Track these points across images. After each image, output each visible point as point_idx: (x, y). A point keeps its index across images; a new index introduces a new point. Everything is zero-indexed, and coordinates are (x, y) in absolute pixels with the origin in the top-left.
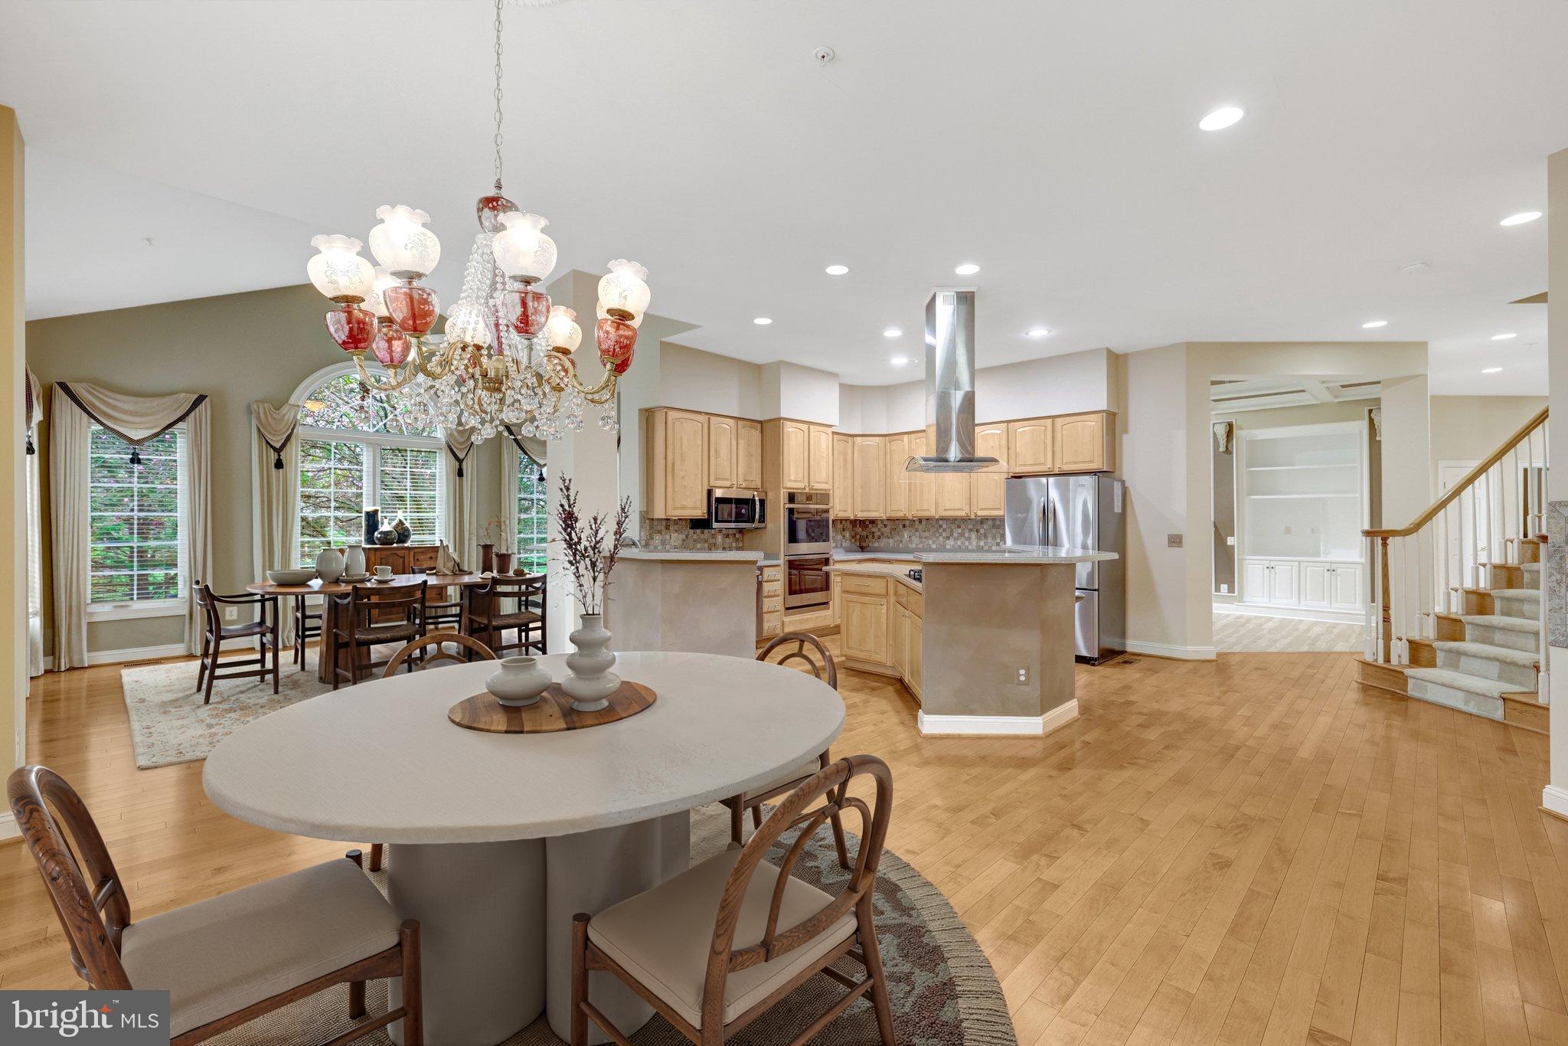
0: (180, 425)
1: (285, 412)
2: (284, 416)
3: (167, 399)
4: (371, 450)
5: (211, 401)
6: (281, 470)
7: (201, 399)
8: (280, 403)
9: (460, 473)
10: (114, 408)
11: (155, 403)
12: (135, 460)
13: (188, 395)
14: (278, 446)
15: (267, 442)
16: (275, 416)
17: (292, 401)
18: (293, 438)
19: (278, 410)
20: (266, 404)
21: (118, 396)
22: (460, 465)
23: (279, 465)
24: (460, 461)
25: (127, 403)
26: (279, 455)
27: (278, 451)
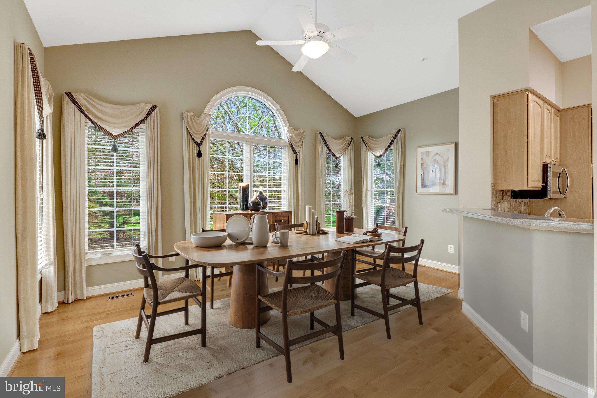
0: (141, 126)
1: (202, 119)
2: (202, 121)
3: (135, 106)
4: (249, 146)
5: (160, 109)
6: (200, 158)
7: (154, 108)
8: (199, 113)
9: (296, 162)
10: (102, 112)
11: (127, 108)
12: (115, 149)
13: (146, 105)
14: (199, 141)
15: (193, 139)
16: (197, 121)
17: (206, 111)
18: (207, 137)
19: (198, 117)
20: (191, 113)
21: (104, 104)
22: (296, 157)
23: (199, 155)
24: (296, 153)
25: (109, 109)
26: (200, 148)
27: (199, 145)
